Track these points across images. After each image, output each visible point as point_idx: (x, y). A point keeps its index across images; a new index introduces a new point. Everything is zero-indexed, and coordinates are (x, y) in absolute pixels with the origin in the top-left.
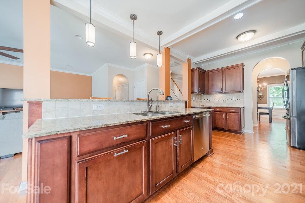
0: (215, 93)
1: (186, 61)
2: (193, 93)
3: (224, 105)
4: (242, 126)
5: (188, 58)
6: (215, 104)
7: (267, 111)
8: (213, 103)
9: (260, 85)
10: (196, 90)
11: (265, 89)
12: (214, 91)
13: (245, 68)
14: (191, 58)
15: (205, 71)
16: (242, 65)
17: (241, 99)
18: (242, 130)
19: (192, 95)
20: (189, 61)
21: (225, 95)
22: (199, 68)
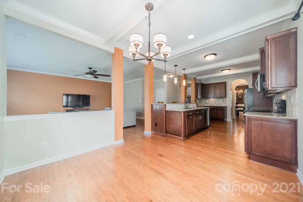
0: (210, 98)
1: (193, 79)
2: (197, 97)
3: (215, 105)
4: (225, 117)
5: (194, 77)
6: (210, 104)
7: (242, 109)
8: (209, 104)
9: (239, 92)
10: (199, 97)
11: (243, 95)
12: (209, 96)
13: (227, 84)
14: (196, 77)
15: (204, 84)
16: (226, 83)
17: (225, 102)
18: (225, 120)
19: (197, 99)
20: (195, 78)
21: (216, 99)
22: (201, 83)
